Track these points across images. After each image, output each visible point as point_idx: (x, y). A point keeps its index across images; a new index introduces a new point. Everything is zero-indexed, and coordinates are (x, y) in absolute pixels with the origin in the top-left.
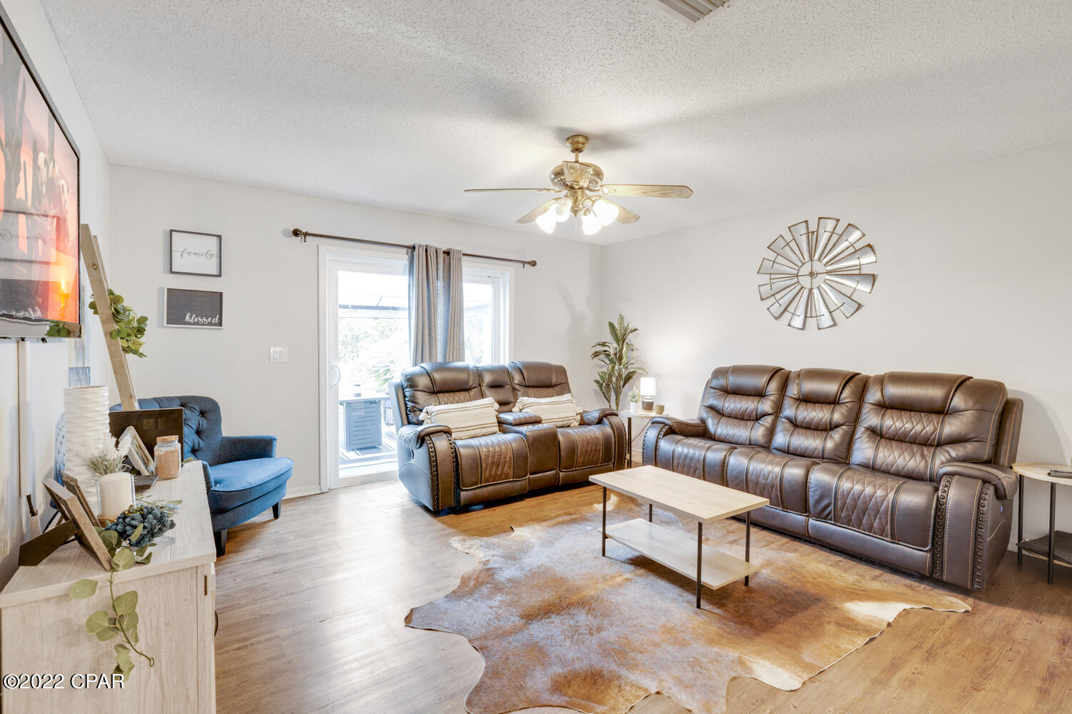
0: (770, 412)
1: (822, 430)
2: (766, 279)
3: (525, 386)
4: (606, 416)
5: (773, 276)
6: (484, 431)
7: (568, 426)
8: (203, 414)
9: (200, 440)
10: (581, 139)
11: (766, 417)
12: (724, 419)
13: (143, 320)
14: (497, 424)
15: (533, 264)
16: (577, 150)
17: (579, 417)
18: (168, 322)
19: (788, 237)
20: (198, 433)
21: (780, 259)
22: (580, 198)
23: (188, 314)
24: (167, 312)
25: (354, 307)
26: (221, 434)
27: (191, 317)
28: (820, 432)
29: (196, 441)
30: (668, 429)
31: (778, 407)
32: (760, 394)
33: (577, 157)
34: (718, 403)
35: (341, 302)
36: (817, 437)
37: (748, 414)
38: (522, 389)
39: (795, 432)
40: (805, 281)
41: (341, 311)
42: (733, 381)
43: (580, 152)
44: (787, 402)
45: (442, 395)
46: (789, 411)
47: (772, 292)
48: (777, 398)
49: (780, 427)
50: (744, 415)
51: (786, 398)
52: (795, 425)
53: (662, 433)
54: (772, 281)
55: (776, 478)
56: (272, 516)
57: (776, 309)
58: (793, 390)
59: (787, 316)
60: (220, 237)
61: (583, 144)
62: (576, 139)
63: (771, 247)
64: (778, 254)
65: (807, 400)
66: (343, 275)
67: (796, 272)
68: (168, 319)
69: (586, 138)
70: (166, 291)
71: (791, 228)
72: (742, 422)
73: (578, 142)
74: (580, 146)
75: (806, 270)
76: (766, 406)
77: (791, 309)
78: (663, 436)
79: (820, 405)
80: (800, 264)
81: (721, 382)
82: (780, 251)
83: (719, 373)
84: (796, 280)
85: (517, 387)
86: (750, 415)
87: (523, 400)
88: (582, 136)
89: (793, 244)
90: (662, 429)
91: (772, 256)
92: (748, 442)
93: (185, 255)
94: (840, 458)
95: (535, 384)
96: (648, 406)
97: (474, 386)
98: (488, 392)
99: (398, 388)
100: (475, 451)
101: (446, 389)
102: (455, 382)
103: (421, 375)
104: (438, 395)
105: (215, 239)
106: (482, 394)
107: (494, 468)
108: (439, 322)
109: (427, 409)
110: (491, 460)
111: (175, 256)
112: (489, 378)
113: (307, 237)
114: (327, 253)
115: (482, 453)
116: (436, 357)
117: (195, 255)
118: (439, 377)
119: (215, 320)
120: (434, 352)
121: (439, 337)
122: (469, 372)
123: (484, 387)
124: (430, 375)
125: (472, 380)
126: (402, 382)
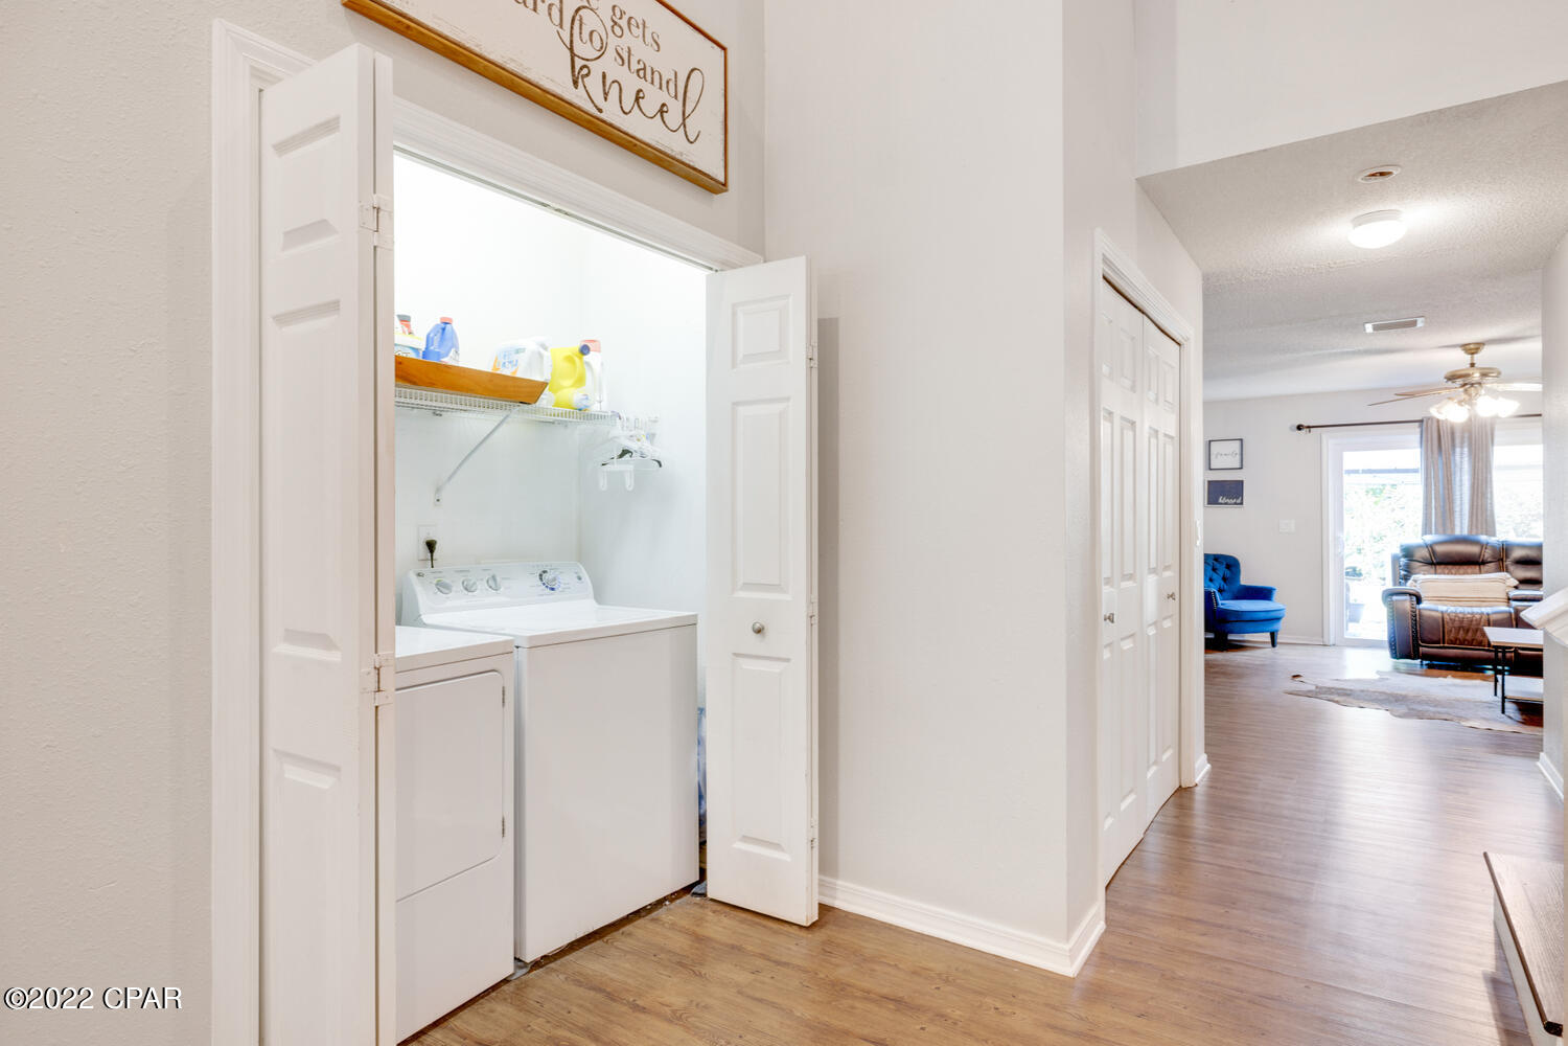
8: (1229, 567)
9: (1225, 584)
14: (1504, 600)
18: (1209, 504)
20: (1224, 579)
23: (1221, 498)
24: (1207, 497)
26: (1239, 582)
27: (1223, 499)
29: (1222, 584)
35: (1346, 469)
45: (1442, 566)
60: (1241, 440)
61: (1478, 348)
66: (1348, 455)
68: (1208, 502)
70: (1206, 483)
73: (1470, 349)
93: (1219, 457)
97: (1489, 560)
98: (1511, 568)
99: (1395, 559)
100: (1440, 615)
101: (1448, 560)
102: (1459, 554)
103: (1419, 547)
104: (1438, 567)
105: (1238, 443)
106: (1501, 568)
107: (1461, 632)
108: (1458, 493)
109: (1413, 577)
110: (1457, 624)
111: (1212, 457)
112: (1517, 554)
113: (1312, 429)
114: (1329, 439)
115: (1446, 617)
116: (1453, 529)
117: (1225, 456)
118: (1439, 549)
119: (1239, 501)
120: (1448, 525)
121: (1457, 509)
122: (1483, 546)
123: (1508, 562)
124: (1430, 547)
125: (1487, 554)
126: (1397, 551)
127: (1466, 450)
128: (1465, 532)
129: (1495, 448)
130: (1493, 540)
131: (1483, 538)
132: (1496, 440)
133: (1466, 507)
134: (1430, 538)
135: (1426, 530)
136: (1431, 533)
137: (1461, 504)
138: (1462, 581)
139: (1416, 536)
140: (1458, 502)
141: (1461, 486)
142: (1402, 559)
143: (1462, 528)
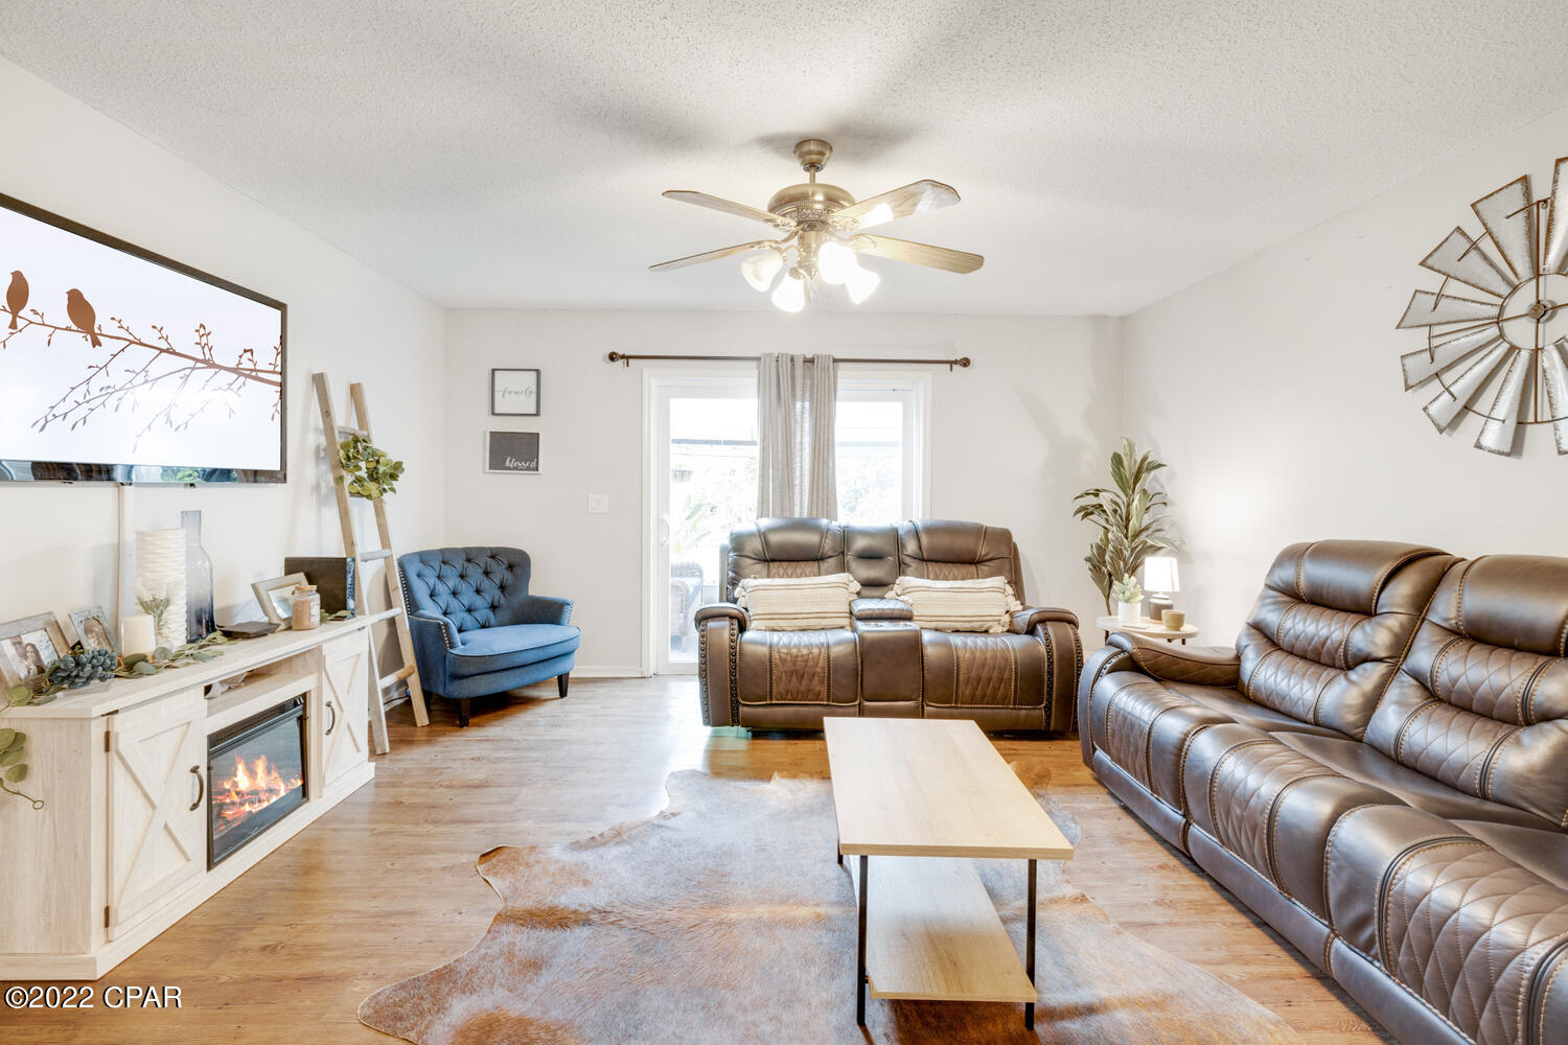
0: (1382, 654)
1: (1503, 721)
2: (1419, 338)
3: (923, 560)
4: (1043, 621)
5: (1437, 330)
6: (824, 622)
7: (986, 631)
8: (511, 567)
9: (502, 596)
10: (813, 147)
11: (1368, 665)
12: (1276, 656)
13: (398, 466)
14: (848, 615)
15: (965, 363)
16: (813, 166)
17: (1007, 618)
18: (491, 468)
19: (1475, 230)
20: (502, 588)
21: (1454, 288)
22: (814, 245)
23: (509, 458)
24: (490, 457)
25: (726, 443)
26: (527, 591)
27: (510, 461)
28: (1490, 725)
29: (496, 597)
30: (1125, 659)
31: (1402, 645)
32: (1363, 609)
33: (813, 178)
34: (1272, 617)
35: (674, 435)
36: (1478, 735)
37: (1329, 651)
38: (914, 564)
39: (1423, 715)
40: (1521, 332)
41: (674, 448)
42: (1316, 573)
43: (818, 169)
44: (1426, 635)
45: (776, 564)
46: (1422, 657)
47: (1435, 368)
48: (1402, 626)
49: (1393, 693)
50: (1320, 654)
51: (1426, 625)
52: (1434, 694)
53: (1108, 666)
54: (1435, 342)
55: (1263, 811)
56: (557, 694)
57: (1443, 407)
58: (1446, 607)
59: (1472, 422)
60: (538, 371)
61: (822, 154)
62: (806, 148)
63: (1430, 262)
64: (1448, 276)
65: (1478, 635)
66: (677, 405)
67: (1495, 311)
68: (490, 464)
69: (822, 143)
70: (488, 434)
71: (1479, 206)
72: (1313, 669)
73: (810, 152)
74: (814, 157)
75: (1523, 301)
76: (1374, 637)
77: (1482, 405)
78: (1107, 673)
79: (1506, 652)
80: (1505, 290)
81: (1287, 574)
82: (1454, 268)
83: (1293, 555)
84: (1493, 331)
85: (907, 560)
86: (1332, 654)
87: (907, 580)
88: (814, 140)
89: (1487, 245)
90: (1112, 657)
91: (1434, 282)
92: (1310, 716)
93: (507, 395)
94: (1533, 804)
95: (941, 557)
96: (1156, 612)
97: (830, 553)
98: (854, 565)
99: (724, 551)
100: (765, 650)
101: (784, 556)
102: (798, 547)
103: (751, 535)
104: (771, 564)
105: (534, 374)
106: (843, 567)
107: (794, 680)
108: (798, 460)
109: (744, 582)
110: (789, 667)
111: (498, 396)
112: (860, 544)
113: (631, 361)
114: (653, 377)
115: (775, 655)
116: (792, 510)
117: (515, 394)
118: (775, 538)
119: (533, 464)
120: (787, 503)
121: (797, 482)
122: (824, 533)
123: (849, 557)
124: (763, 535)
125: (828, 546)
126: (727, 542)
127: (807, 404)
128: (805, 515)
129: (837, 403)
130: (834, 525)
131: (824, 522)
132: (839, 393)
133: (807, 479)
134: (766, 523)
135: (762, 513)
136: (768, 516)
137: (801, 475)
138: (798, 587)
139: (750, 522)
140: (798, 473)
141: (801, 450)
142: (731, 554)
143: (801, 510)
